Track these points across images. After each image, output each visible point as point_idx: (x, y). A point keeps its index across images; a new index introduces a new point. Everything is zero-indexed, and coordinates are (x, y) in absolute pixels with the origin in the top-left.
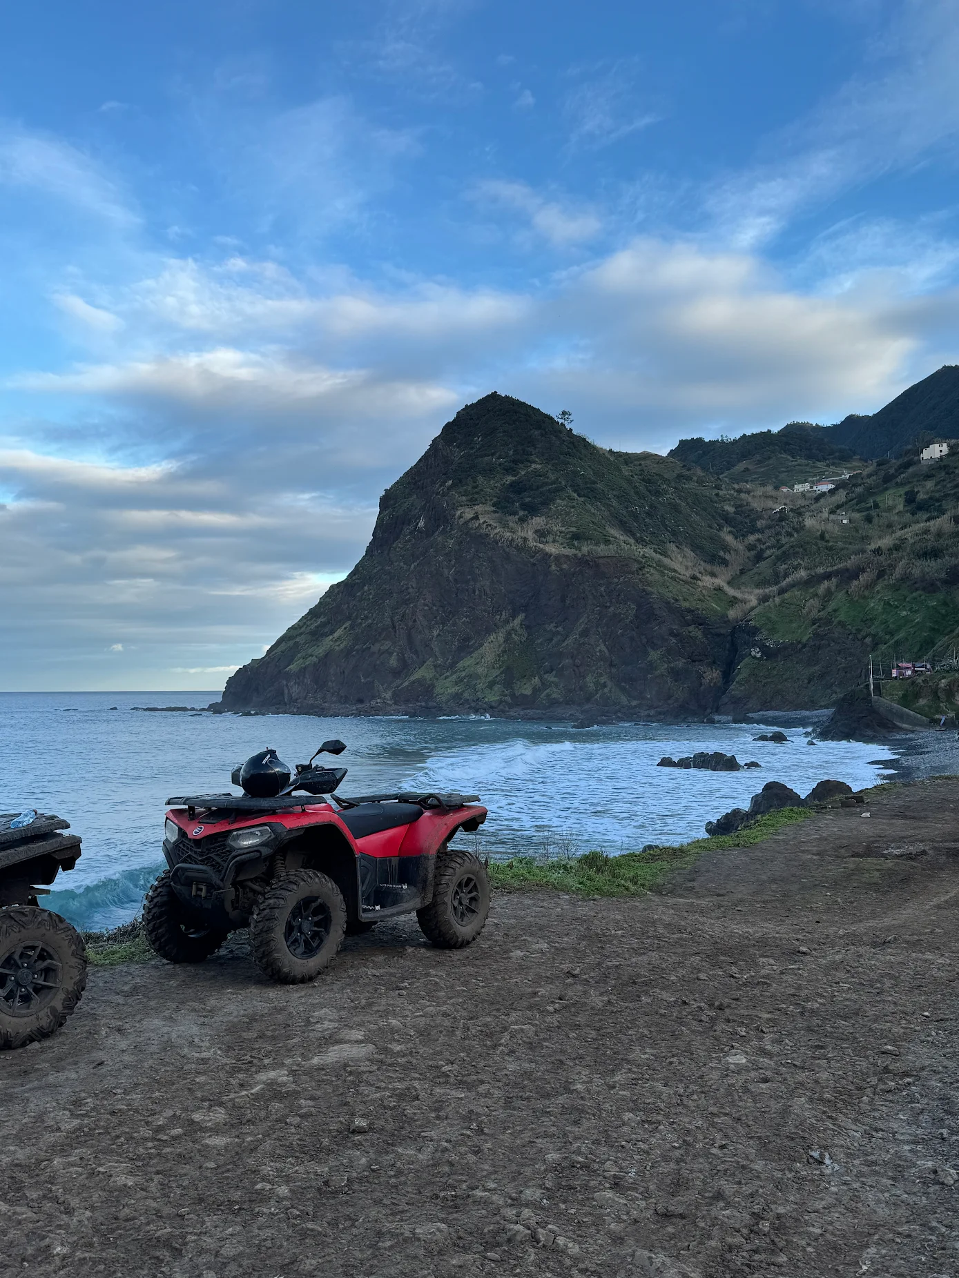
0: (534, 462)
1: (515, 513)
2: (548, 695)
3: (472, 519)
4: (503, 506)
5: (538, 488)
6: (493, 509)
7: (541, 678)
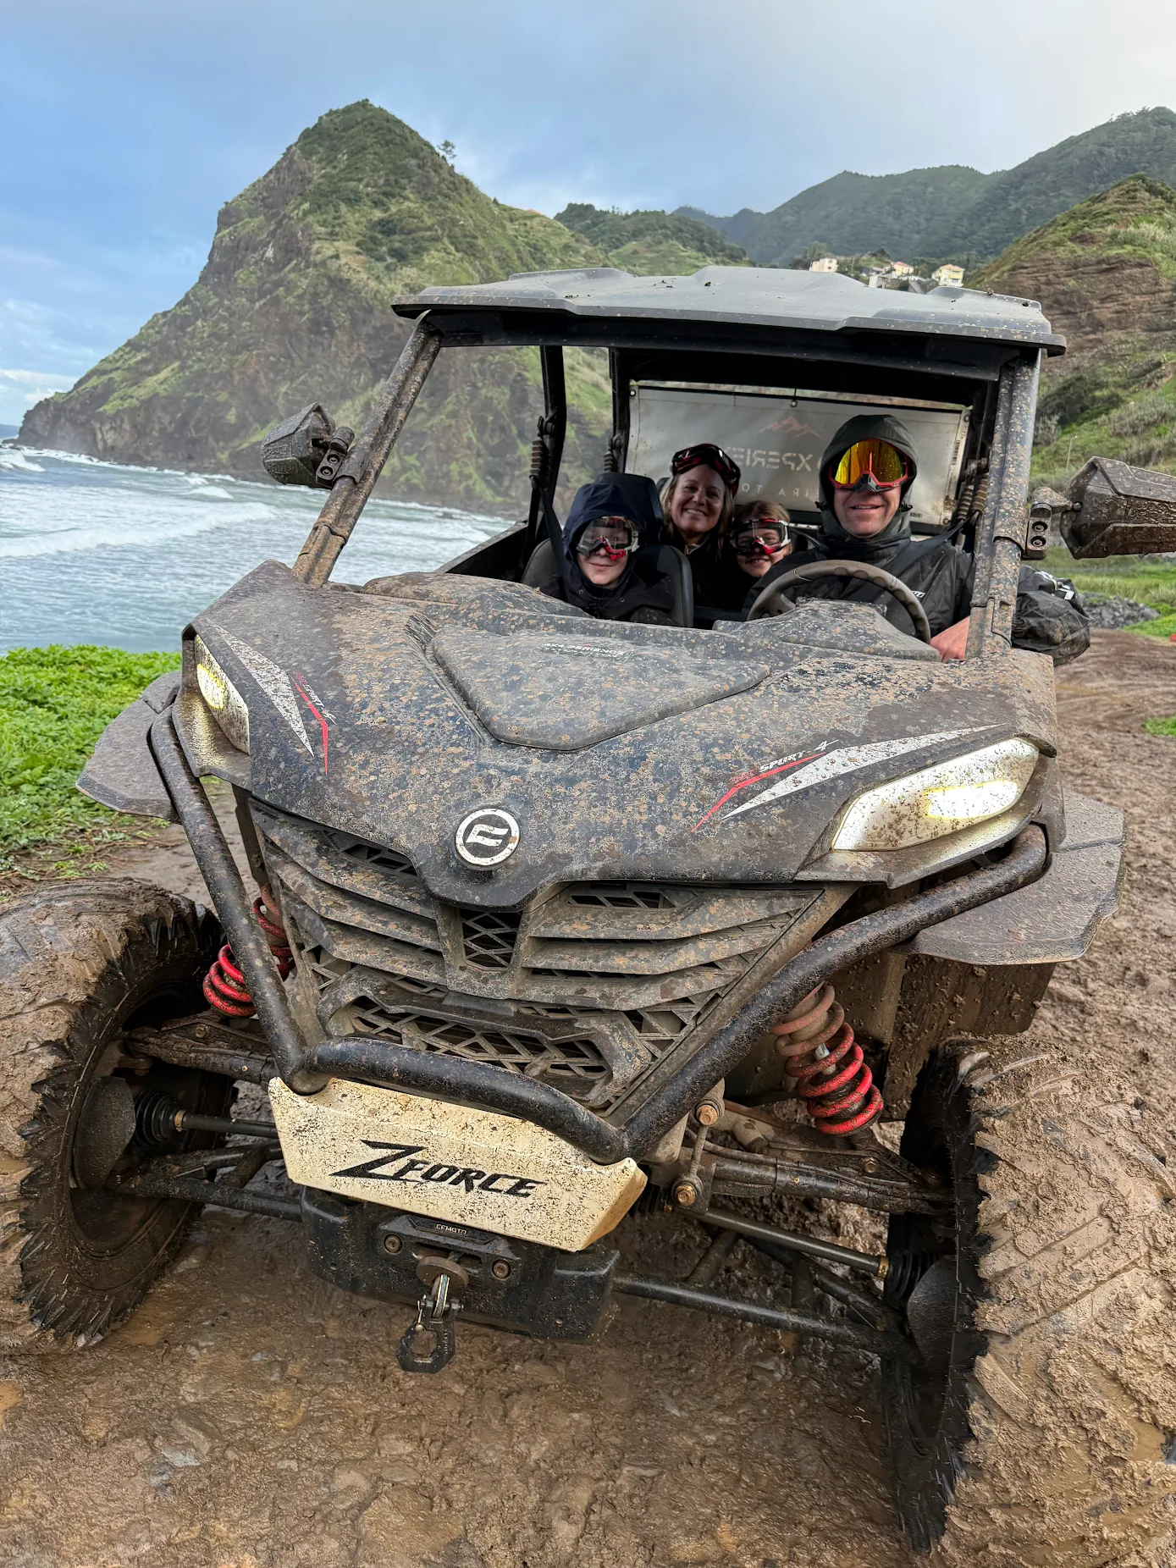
0: (406, 198)
1: (381, 259)
2: (407, 480)
3: (332, 257)
4: (368, 247)
5: (409, 233)
6: (357, 249)
7: (401, 460)
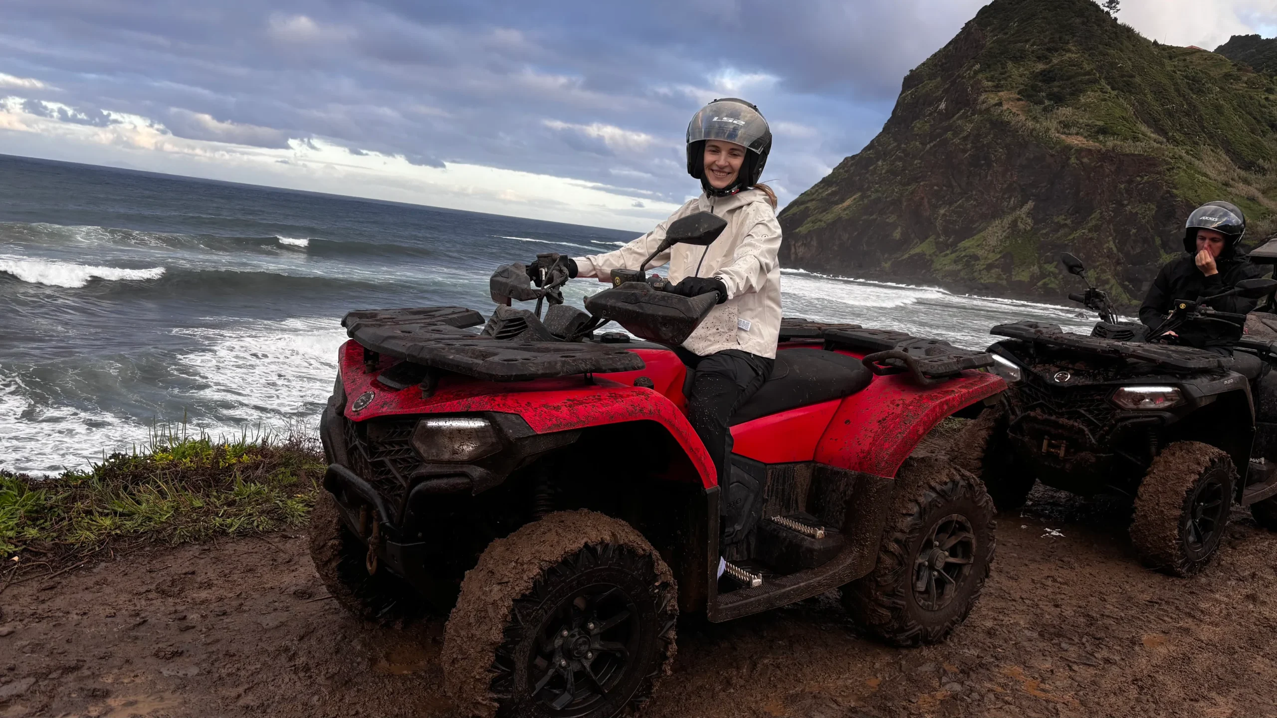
0: (1069, 51)
1: (1041, 102)
2: (1045, 284)
3: (996, 105)
4: (1029, 94)
5: (1069, 78)
6: (1019, 96)
7: (1040, 267)
